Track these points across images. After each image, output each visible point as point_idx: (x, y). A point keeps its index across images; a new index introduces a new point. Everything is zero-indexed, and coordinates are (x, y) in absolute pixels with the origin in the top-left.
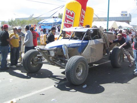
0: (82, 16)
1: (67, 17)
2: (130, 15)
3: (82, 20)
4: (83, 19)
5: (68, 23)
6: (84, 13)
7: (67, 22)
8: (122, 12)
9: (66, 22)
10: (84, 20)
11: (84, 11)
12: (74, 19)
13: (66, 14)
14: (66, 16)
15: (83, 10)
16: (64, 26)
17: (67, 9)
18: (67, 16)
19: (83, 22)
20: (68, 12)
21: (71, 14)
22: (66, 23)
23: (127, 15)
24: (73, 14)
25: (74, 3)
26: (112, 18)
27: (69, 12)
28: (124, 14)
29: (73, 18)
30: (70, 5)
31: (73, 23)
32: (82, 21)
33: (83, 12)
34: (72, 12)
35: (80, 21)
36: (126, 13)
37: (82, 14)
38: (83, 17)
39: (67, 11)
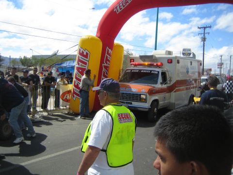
0: (107, 57)
1: (80, 59)
2: (194, 55)
4: (109, 61)
5: (80, 66)
8: (184, 50)
9: (79, 64)
13: (78, 54)
14: (79, 57)
16: (76, 70)
17: (79, 47)
20: (81, 52)
21: (85, 54)
22: (78, 66)
23: (190, 54)
27: (83, 52)
28: (187, 52)
29: (88, 60)
31: (87, 66)
33: (108, 51)
34: (86, 51)
36: (189, 52)
39: (80, 50)
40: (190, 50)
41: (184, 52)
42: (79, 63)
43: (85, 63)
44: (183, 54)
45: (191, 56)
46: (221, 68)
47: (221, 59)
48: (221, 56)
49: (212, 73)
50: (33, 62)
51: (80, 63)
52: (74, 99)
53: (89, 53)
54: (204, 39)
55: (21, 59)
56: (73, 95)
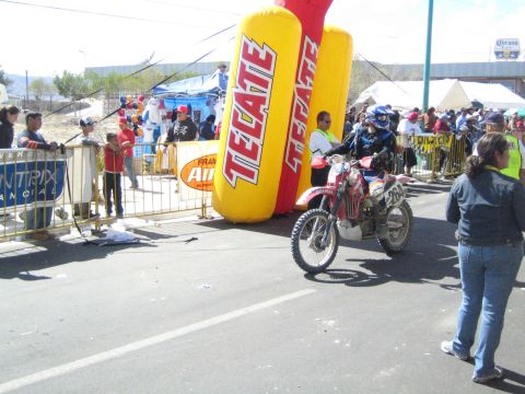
0: (306, 64)
1: (248, 70)
3: (307, 78)
4: (310, 75)
5: (248, 92)
6: (312, 52)
7: (248, 88)
8: (499, 43)
9: (244, 86)
10: (313, 79)
11: (314, 45)
12: (272, 77)
13: (241, 58)
14: (243, 66)
15: (307, 39)
16: (235, 102)
17: (244, 38)
18: (248, 64)
19: (311, 85)
20: (251, 51)
21: (262, 56)
22: (241, 90)
23: (516, 54)
24: (269, 56)
25: (271, 13)
27: (255, 50)
28: (506, 50)
29: (271, 73)
30: (257, 22)
31: (268, 91)
32: (305, 82)
33: (309, 47)
34: (266, 49)
35: (297, 82)
36: (514, 48)
37: (304, 57)
38: (309, 68)
39: (246, 47)
40: (516, 43)
41: (500, 49)
42: (246, 81)
43: (264, 84)
44: (497, 53)
50: (90, 84)
51: (249, 84)
52: (233, 183)
53: (274, 55)
55: (57, 78)
56: (228, 172)
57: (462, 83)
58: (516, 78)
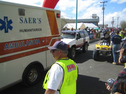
2: (98, 17)
8: (93, 15)
23: (96, 17)
26: (80, 20)
28: (94, 16)
36: (96, 16)
40: (96, 15)
44: (93, 17)
45: (97, 18)
46: (113, 24)
47: (113, 19)
48: (113, 18)
49: (109, 27)
54: (103, 9)
57: (84, 23)
58: (96, 22)
